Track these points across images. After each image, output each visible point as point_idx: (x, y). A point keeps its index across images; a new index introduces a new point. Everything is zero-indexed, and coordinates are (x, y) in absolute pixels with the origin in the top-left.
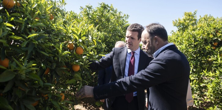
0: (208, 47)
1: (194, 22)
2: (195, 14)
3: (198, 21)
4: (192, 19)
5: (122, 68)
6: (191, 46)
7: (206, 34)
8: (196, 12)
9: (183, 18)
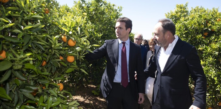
0: (199, 36)
1: (185, 14)
2: (186, 6)
3: (190, 12)
4: (184, 11)
5: (116, 56)
6: (183, 36)
7: (197, 24)
8: (187, 4)
9: (175, 10)
